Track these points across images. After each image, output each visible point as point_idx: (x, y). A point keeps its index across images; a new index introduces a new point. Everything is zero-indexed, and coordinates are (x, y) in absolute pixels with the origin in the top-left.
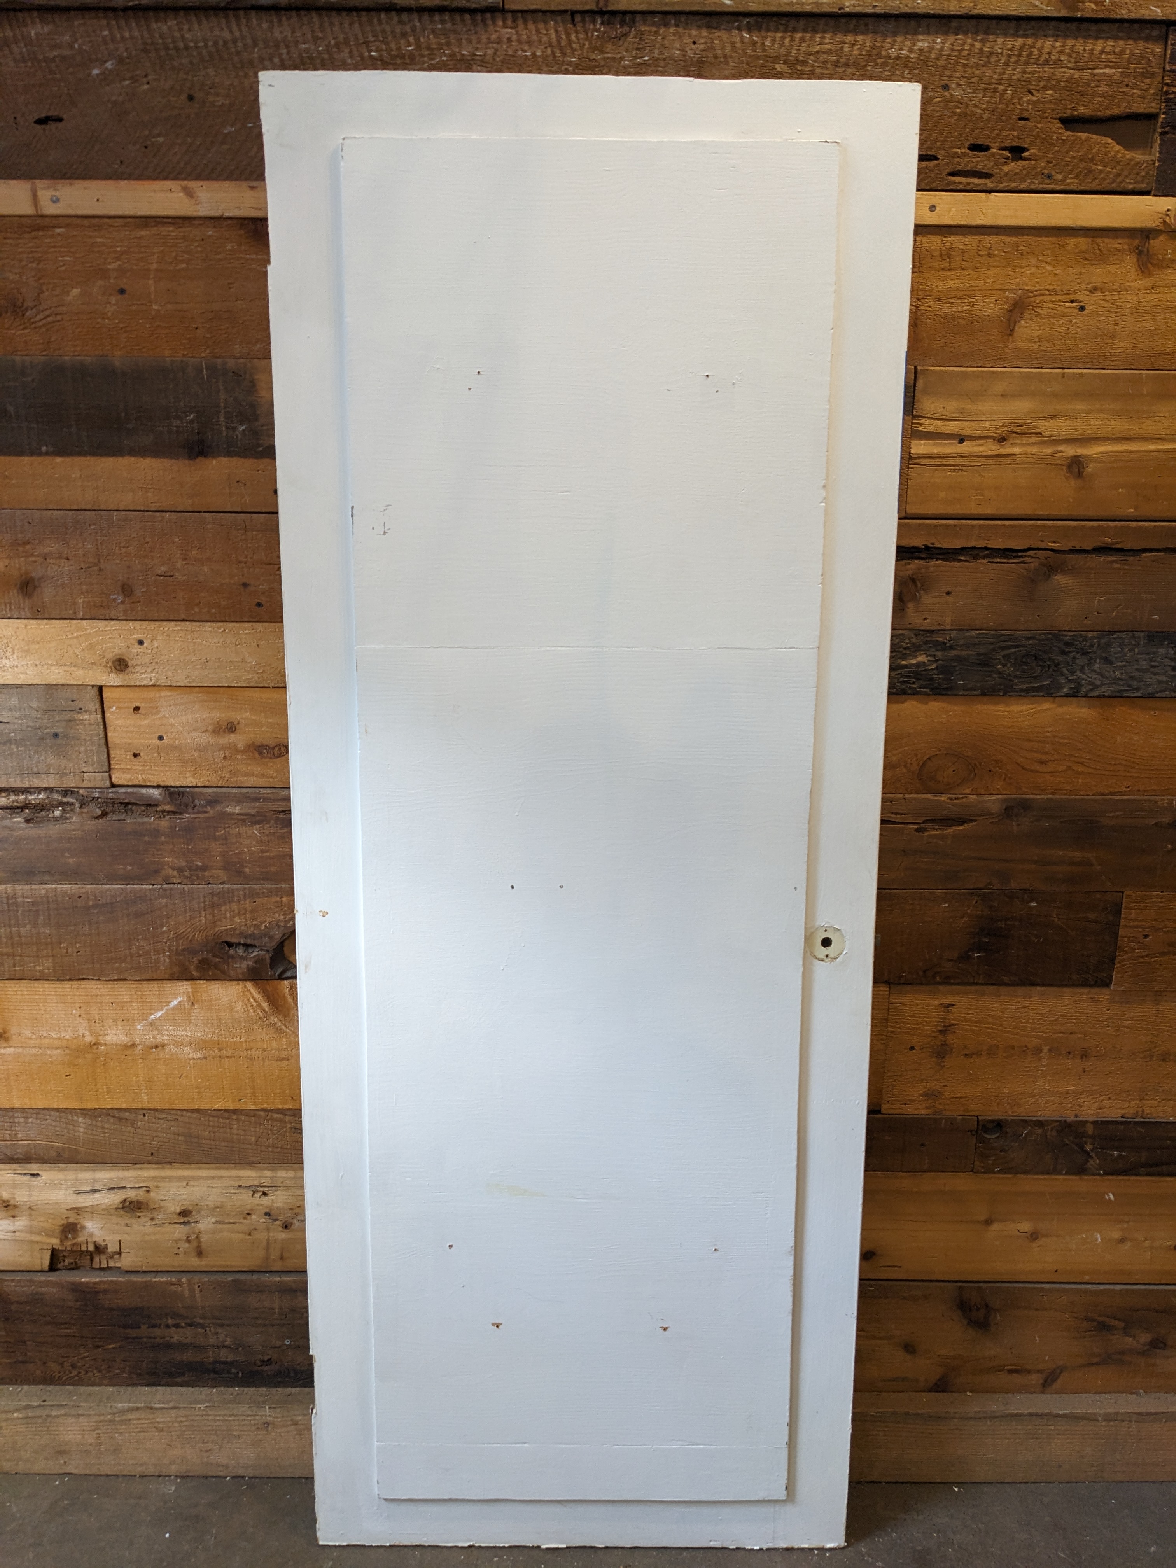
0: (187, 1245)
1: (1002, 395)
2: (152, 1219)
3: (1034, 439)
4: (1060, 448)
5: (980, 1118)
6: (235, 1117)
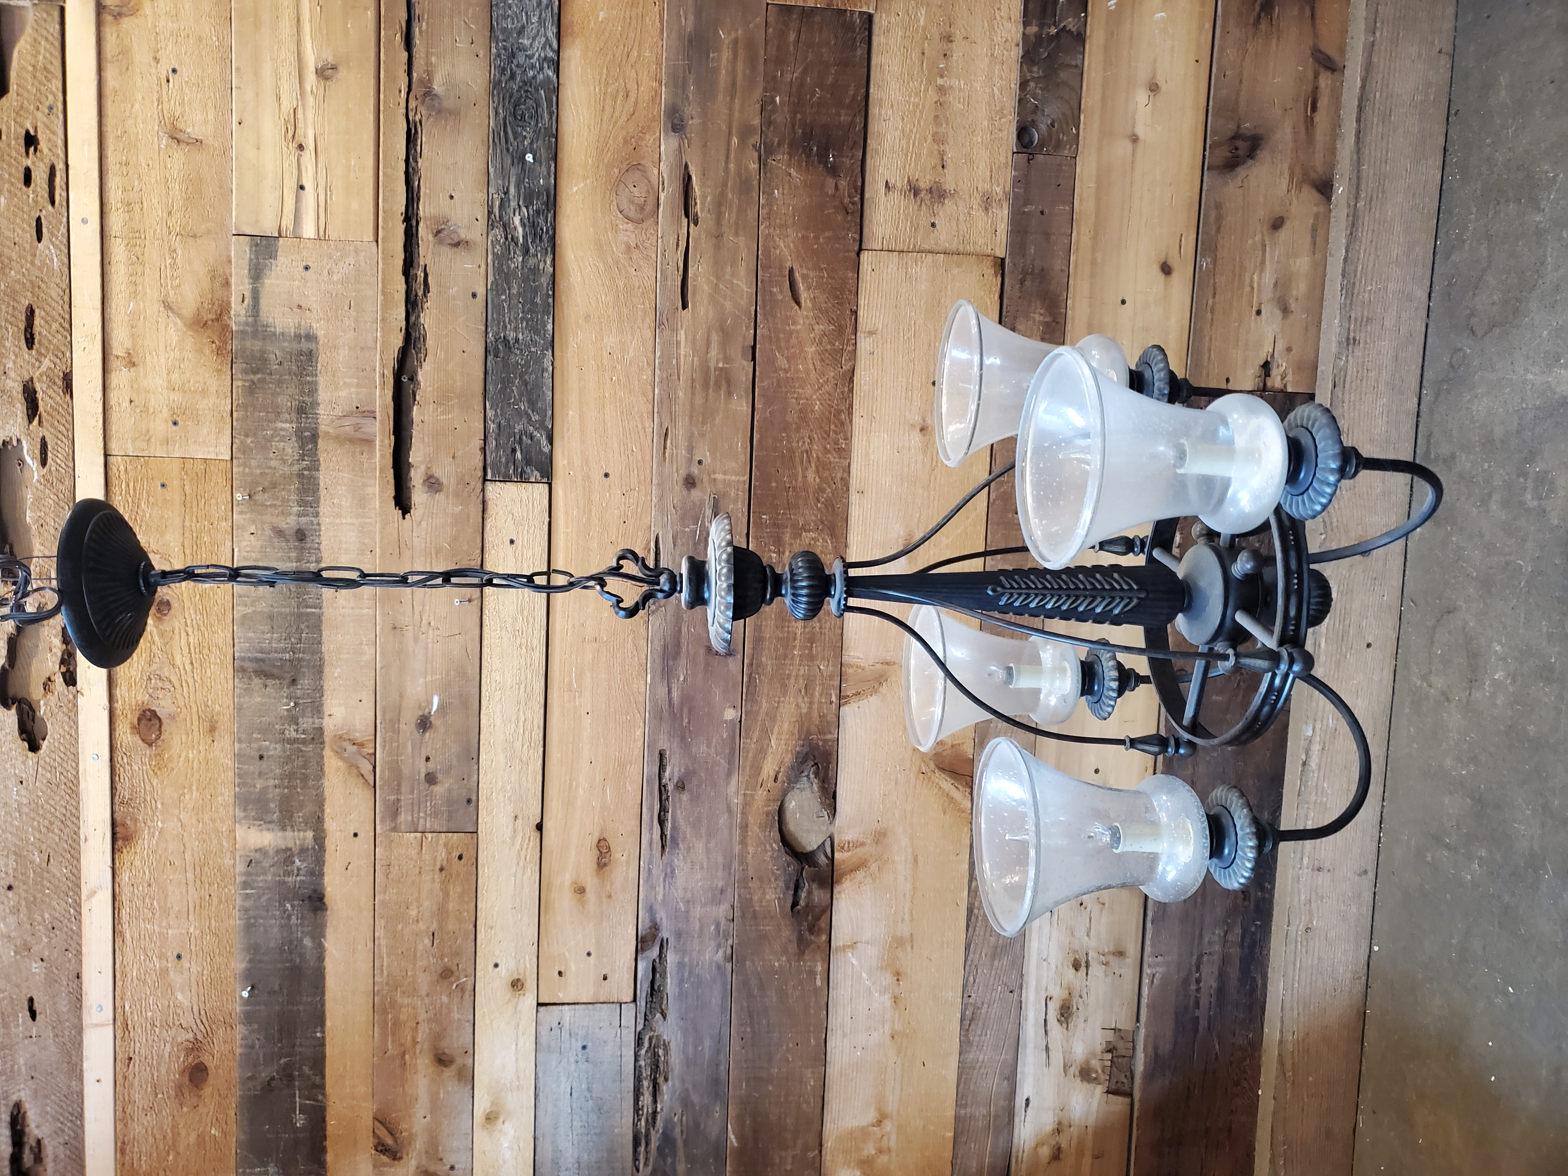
0: (1112, 964)
1: (258, 149)
2: (1081, 997)
3: (300, 115)
4: (308, 88)
5: (1015, 150)
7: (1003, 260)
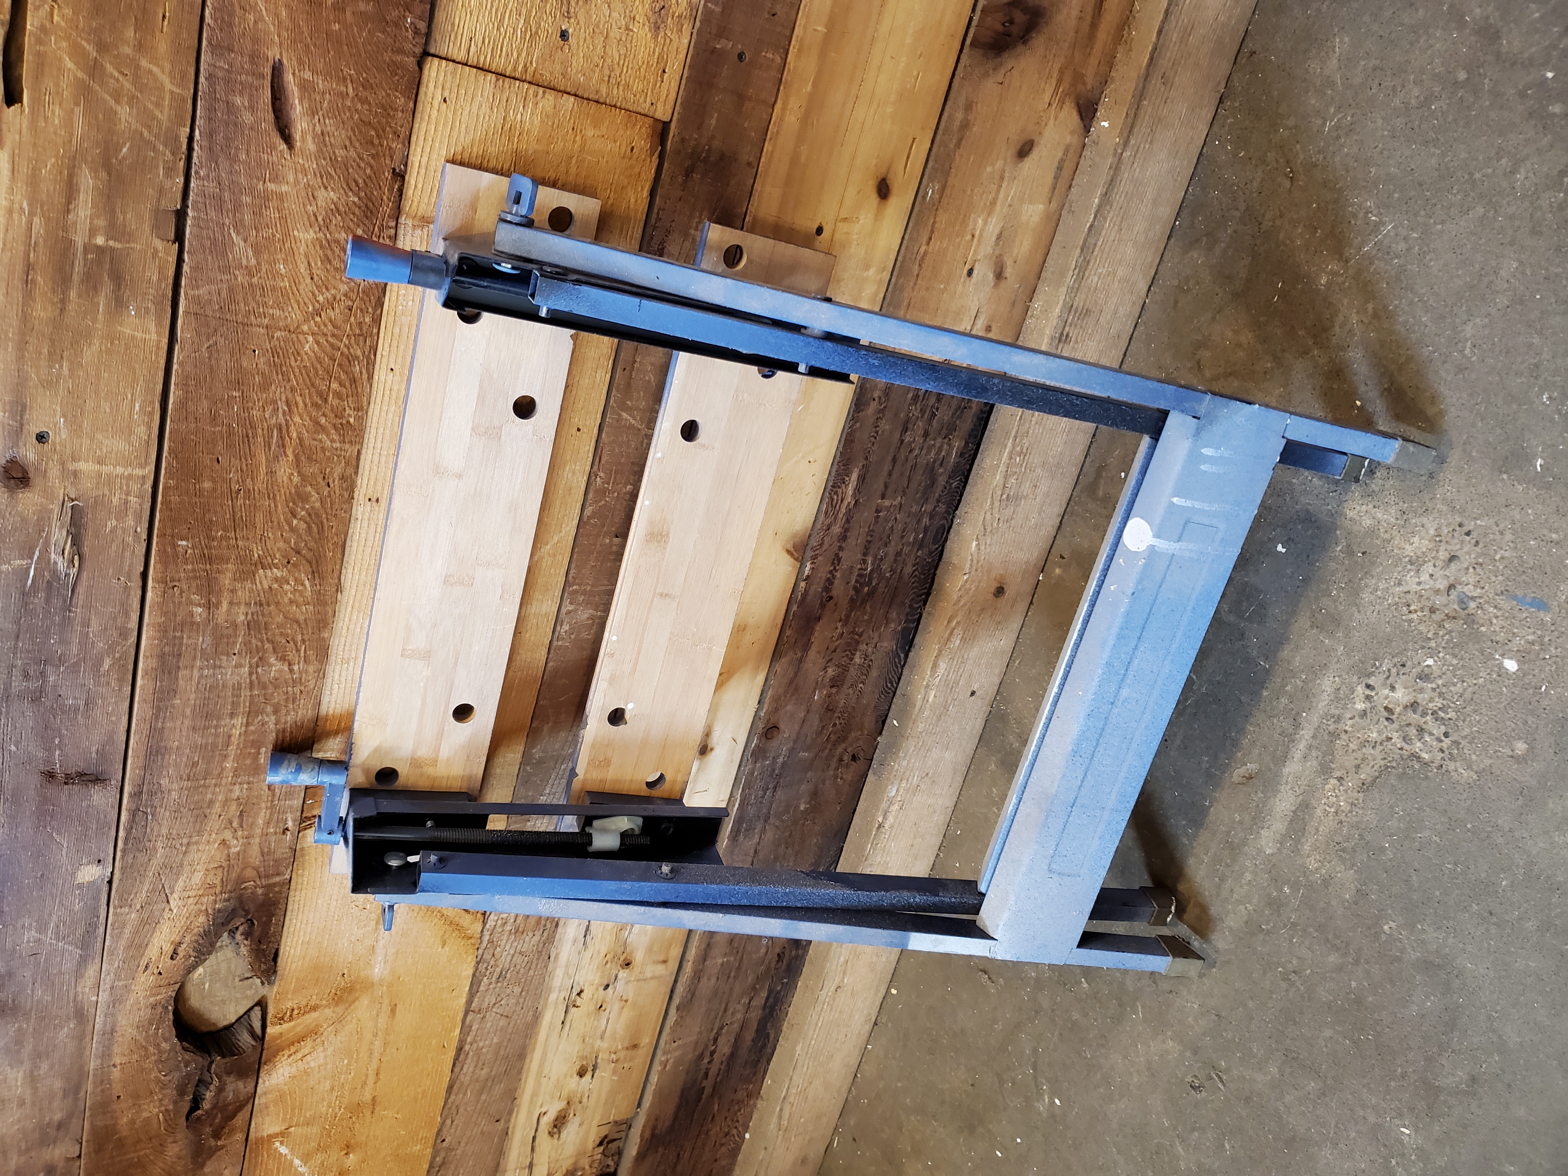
6: (467, 1047)
7: (666, 125)
